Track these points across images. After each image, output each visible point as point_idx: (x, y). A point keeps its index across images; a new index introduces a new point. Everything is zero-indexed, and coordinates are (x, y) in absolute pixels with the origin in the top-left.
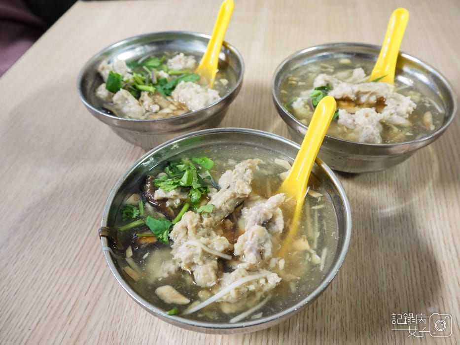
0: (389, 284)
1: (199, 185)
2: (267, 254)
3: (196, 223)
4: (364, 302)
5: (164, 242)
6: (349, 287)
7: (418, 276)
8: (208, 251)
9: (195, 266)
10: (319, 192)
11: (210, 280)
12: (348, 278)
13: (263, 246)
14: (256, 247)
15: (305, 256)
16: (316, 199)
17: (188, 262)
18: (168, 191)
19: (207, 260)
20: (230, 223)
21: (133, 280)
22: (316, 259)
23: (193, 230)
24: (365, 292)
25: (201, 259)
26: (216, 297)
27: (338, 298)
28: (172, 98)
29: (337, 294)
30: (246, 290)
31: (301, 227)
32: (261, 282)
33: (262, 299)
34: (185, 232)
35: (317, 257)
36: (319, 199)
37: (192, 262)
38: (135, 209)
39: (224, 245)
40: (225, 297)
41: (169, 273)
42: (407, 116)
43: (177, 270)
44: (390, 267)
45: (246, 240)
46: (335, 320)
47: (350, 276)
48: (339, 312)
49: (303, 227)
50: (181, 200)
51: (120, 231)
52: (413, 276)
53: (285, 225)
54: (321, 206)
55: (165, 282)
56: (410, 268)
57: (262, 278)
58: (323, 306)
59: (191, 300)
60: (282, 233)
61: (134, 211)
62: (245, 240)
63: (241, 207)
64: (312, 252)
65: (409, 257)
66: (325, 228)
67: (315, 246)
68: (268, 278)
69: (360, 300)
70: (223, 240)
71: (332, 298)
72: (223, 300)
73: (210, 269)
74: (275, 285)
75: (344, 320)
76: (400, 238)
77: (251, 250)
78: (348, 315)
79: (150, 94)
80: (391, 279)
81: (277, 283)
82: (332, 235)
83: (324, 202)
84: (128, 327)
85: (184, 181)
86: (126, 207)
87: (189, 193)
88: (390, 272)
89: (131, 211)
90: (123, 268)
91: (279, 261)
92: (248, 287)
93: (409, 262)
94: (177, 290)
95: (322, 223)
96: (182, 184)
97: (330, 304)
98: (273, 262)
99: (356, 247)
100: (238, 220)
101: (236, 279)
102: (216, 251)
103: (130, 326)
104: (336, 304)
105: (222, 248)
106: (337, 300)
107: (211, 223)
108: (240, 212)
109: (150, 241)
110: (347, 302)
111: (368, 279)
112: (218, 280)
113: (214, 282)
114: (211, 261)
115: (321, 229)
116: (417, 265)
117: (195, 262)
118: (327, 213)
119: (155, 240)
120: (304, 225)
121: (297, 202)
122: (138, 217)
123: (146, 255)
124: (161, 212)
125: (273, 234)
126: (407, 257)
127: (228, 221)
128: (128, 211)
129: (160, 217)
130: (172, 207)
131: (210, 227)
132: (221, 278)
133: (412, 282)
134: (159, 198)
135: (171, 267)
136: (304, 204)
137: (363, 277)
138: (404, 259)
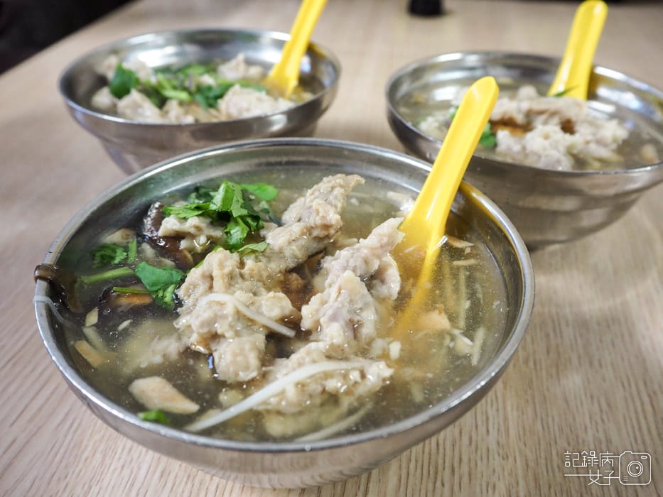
0: (598, 431)
1: (245, 212)
2: (367, 330)
3: (231, 268)
4: (551, 461)
5: (166, 303)
6: (521, 433)
7: (651, 418)
8: (248, 313)
9: (219, 342)
10: (466, 240)
11: (247, 368)
12: (519, 417)
13: (358, 315)
14: (345, 315)
15: (443, 338)
16: (462, 250)
17: (205, 330)
18: (185, 219)
19: (245, 331)
20: (297, 280)
21: (88, 365)
22: (464, 345)
23: (223, 279)
24: (553, 443)
25: (231, 327)
26: (256, 399)
27: (501, 451)
28: (218, 110)
29: (498, 443)
30: (320, 389)
31: (434, 291)
32: (351, 377)
33: (351, 412)
34: (207, 285)
35: (467, 341)
36: (468, 251)
37: (214, 331)
38: (119, 251)
39: (282, 308)
40: (273, 400)
41: (164, 356)
42: (614, 146)
43: (181, 350)
44: (595, 400)
45: (326, 303)
46: (497, 492)
47: (523, 414)
48: (504, 476)
49: (437, 292)
50: (209, 238)
51: (82, 282)
52: (641, 418)
53: (402, 288)
54: (472, 262)
55: (152, 372)
56: (634, 402)
57: (354, 369)
58: (473, 464)
59: (201, 406)
60: (396, 300)
61: (118, 254)
62: (324, 303)
63: (321, 255)
64: (457, 332)
65: (630, 385)
66: (480, 296)
67: (462, 323)
68: (365, 371)
69: (543, 455)
70: (280, 298)
71: (488, 450)
72: (269, 407)
73: (247, 347)
74: (381, 384)
75: (513, 491)
76: (610, 354)
77: (334, 318)
78: (522, 482)
79: (181, 103)
80: (599, 421)
81: (384, 380)
82: (494, 307)
83: (477, 255)
84: (83, 488)
85: (217, 203)
86: (104, 247)
87: (226, 228)
88: (596, 409)
89: (113, 255)
90: (72, 343)
91: (389, 343)
92: (324, 382)
93: (631, 394)
94: (175, 386)
95: (475, 288)
96: (213, 207)
97: (485, 461)
98: (379, 345)
99: (531, 364)
100: (313, 277)
101: (300, 365)
102: (264, 316)
103: (86, 486)
104: (496, 461)
105: (276, 313)
106: (499, 455)
107: (259, 272)
108: (319, 263)
109: (137, 301)
110: (518, 459)
111: (556, 419)
112: (264, 369)
113: (253, 371)
114: (252, 334)
115: (472, 295)
116: (646, 399)
117: (219, 331)
118: (483, 272)
119: (147, 300)
120: (440, 289)
121: (426, 253)
122: (124, 263)
123: (126, 324)
124: (168, 258)
125: (381, 300)
126: (626, 384)
127: (294, 276)
128: (108, 252)
129: (166, 265)
130: (191, 250)
131: (259, 281)
132: (269, 366)
133: (640, 429)
134: (167, 234)
135: (171, 347)
136: (440, 256)
137: (547, 416)
138: (621, 388)
